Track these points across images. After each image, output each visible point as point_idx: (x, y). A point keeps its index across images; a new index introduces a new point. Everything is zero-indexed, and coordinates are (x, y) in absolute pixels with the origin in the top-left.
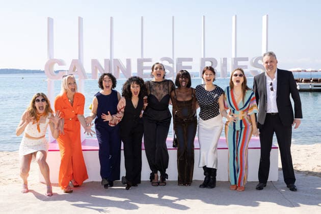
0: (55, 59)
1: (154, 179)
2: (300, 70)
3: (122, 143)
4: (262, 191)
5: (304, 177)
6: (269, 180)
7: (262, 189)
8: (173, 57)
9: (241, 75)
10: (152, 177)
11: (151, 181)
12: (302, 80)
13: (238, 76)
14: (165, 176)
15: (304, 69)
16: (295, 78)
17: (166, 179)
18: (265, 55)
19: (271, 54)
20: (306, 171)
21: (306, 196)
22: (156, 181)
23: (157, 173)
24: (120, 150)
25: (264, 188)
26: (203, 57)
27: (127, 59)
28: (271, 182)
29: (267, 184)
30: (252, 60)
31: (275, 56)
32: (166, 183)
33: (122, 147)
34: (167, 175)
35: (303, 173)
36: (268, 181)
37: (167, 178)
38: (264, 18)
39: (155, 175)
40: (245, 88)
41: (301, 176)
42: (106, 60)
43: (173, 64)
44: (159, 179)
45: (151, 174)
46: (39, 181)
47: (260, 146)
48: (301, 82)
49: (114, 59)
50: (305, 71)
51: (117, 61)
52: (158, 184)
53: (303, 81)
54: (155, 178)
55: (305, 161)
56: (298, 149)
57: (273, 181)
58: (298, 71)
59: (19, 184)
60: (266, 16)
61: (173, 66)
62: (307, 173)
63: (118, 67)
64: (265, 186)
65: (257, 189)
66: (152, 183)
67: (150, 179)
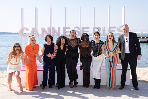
0: (25, 28)
2: (140, 32)
3: (56, 67)
4: (122, 90)
5: (142, 83)
8: (80, 27)
9: (112, 36)
10: (70, 83)
11: (70, 85)
13: (110, 36)
14: (76, 83)
15: (142, 32)
16: (138, 36)
17: (77, 85)
18: (123, 26)
19: (126, 25)
20: (143, 81)
21: (143, 92)
23: (72, 81)
25: (123, 88)
26: (94, 26)
27: (58, 28)
29: (125, 87)
31: (128, 26)
35: (142, 81)
38: (123, 8)
39: (72, 82)
40: (114, 41)
41: (141, 83)
42: (48, 28)
43: (80, 30)
44: (73, 85)
45: (70, 82)
46: (16, 85)
49: (52, 28)
50: (143, 33)
51: (53, 28)
52: (73, 87)
53: (142, 38)
54: (72, 84)
55: (142, 76)
56: (139, 70)
57: (127, 85)
58: (139, 33)
59: (7, 87)
60: (124, 7)
61: (80, 31)
62: (144, 81)
63: (54, 31)
64: (124, 87)
65: (120, 89)
66: (70, 86)
67: (69, 84)
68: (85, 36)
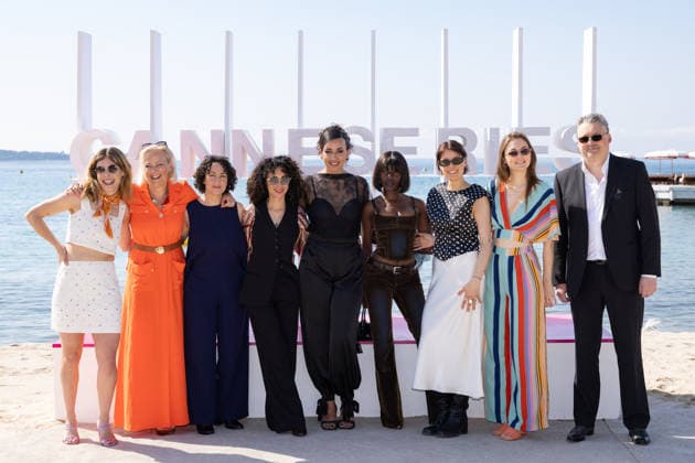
1: (326, 413)
2: (675, 153)
5: (680, 410)
6: (599, 417)
7: (583, 439)
8: (373, 126)
10: (322, 408)
11: (320, 419)
12: (678, 179)
14: (351, 406)
15: (684, 152)
17: (355, 414)
18: (581, 122)
19: (597, 119)
20: (686, 396)
21: (687, 455)
22: (332, 419)
23: (333, 399)
24: (246, 344)
26: (442, 126)
27: (264, 131)
28: (604, 420)
30: (559, 133)
31: (607, 125)
32: (353, 423)
33: (252, 339)
34: (357, 404)
35: (680, 400)
36: (597, 418)
37: (357, 411)
38: (588, 34)
39: (330, 403)
41: (676, 407)
42: (214, 133)
43: (373, 141)
44: (339, 414)
45: (319, 401)
46: (53, 419)
47: (573, 337)
48: (678, 183)
49: (235, 132)
50: (687, 157)
51: (240, 134)
52: (337, 425)
53: (681, 180)
54: (330, 411)
55: (684, 371)
56: (668, 343)
57: (606, 417)
58: (670, 157)
59: (8, 425)
60: (591, 29)
61: (373, 146)
62: (689, 399)
63: (243, 148)
64: (591, 433)
65: (569, 438)
66: (323, 423)
67: (318, 412)
68: (394, 169)
